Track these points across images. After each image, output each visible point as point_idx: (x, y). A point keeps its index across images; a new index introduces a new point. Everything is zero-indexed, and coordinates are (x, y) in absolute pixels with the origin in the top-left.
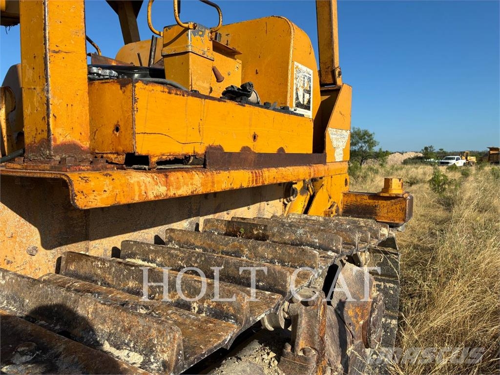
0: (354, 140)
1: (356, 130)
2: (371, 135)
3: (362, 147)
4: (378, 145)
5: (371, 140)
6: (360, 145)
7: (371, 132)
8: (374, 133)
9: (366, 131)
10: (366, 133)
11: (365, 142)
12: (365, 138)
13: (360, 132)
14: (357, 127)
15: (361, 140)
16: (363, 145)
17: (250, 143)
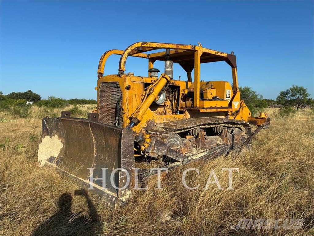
0: (293, 93)
1: (294, 87)
2: (305, 90)
3: (298, 97)
4: (310, 96)
5: (304, 93)
6: (297, 96)
7: (305, 88)
8: (307, 89)
9: (302, 87)
10: (301, 89)
11: (301, 94)
12: (301, 92)
13: (298, 88)
14: (296, 85)
15: (298, 93)
16: (300, 96)
17: (216, 106)
